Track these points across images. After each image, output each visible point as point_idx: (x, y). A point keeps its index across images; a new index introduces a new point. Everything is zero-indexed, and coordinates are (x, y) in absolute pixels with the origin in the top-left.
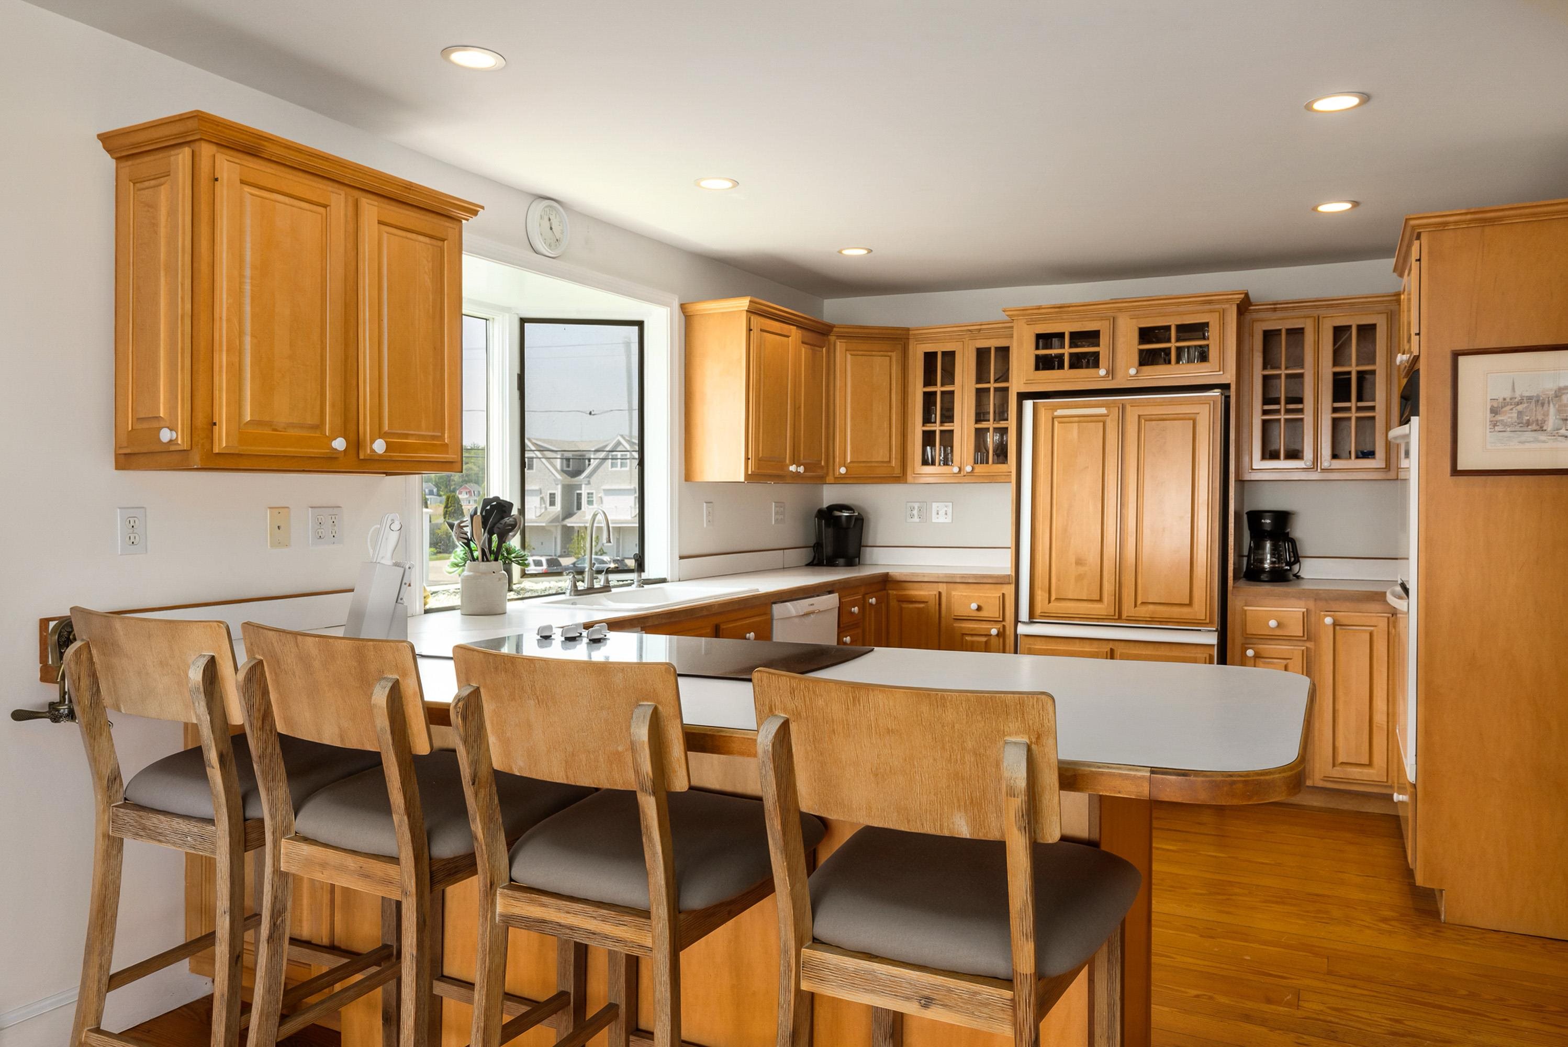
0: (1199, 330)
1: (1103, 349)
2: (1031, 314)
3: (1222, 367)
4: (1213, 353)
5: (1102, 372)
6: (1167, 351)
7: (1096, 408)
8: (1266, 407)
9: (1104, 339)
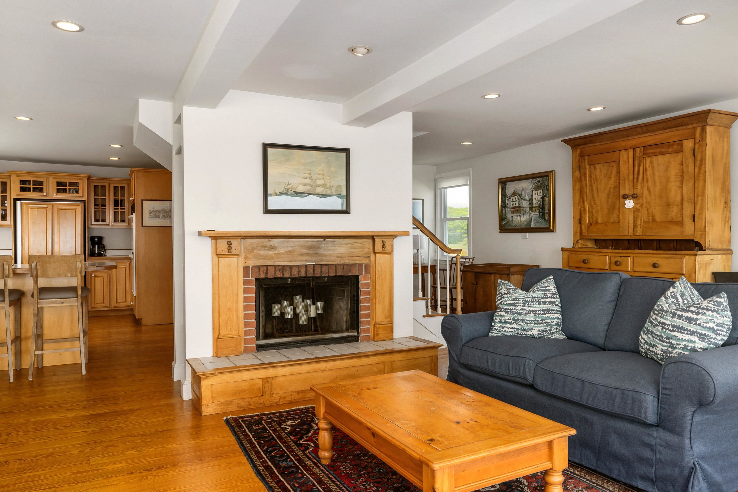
0: (76, 184)
1: (45, 187)
2: (18, 173)
3: (83, 195)
4: (80, 191)
5: (45, 194)
6: (66, 189)
7: (43, 205)
8: (95, 207)
9: (45, 184)
